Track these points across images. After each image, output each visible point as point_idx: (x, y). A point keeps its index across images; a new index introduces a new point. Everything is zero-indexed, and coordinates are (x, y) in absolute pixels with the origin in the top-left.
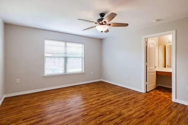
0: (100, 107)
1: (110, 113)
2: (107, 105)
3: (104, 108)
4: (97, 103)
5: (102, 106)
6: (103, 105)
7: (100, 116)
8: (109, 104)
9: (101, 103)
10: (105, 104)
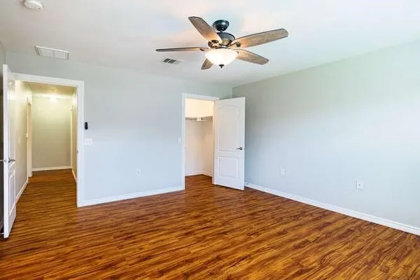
0: (225, 251)
1: (205, 237)
2: (204, 256)
3: (213, 248)
4: (233, 264)
5: (218, 254)
6: (215, 255)
7: (225, 233)
8: (197, 258)
9: (221, 263)
10: (209, 258)
